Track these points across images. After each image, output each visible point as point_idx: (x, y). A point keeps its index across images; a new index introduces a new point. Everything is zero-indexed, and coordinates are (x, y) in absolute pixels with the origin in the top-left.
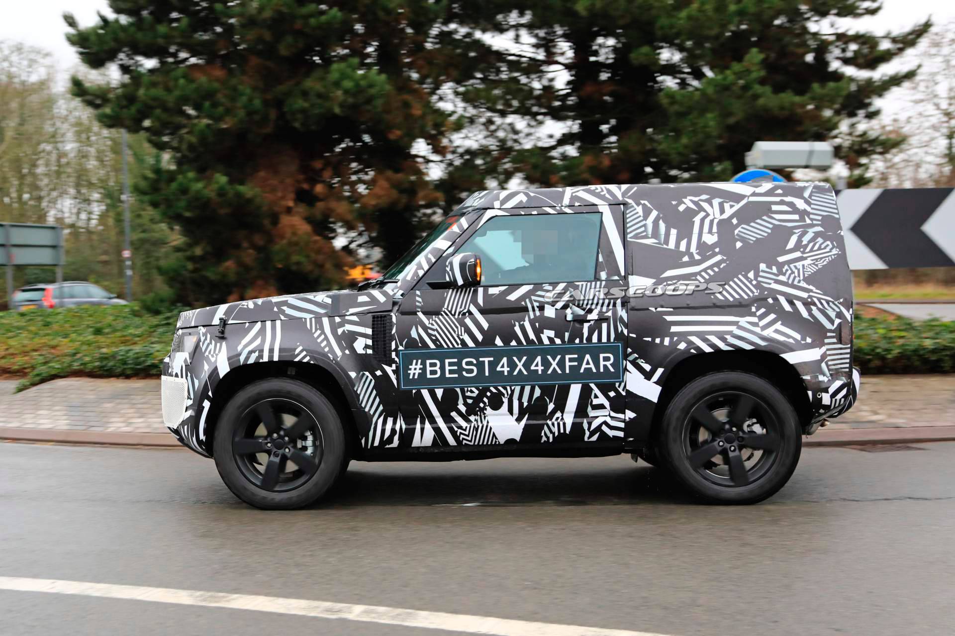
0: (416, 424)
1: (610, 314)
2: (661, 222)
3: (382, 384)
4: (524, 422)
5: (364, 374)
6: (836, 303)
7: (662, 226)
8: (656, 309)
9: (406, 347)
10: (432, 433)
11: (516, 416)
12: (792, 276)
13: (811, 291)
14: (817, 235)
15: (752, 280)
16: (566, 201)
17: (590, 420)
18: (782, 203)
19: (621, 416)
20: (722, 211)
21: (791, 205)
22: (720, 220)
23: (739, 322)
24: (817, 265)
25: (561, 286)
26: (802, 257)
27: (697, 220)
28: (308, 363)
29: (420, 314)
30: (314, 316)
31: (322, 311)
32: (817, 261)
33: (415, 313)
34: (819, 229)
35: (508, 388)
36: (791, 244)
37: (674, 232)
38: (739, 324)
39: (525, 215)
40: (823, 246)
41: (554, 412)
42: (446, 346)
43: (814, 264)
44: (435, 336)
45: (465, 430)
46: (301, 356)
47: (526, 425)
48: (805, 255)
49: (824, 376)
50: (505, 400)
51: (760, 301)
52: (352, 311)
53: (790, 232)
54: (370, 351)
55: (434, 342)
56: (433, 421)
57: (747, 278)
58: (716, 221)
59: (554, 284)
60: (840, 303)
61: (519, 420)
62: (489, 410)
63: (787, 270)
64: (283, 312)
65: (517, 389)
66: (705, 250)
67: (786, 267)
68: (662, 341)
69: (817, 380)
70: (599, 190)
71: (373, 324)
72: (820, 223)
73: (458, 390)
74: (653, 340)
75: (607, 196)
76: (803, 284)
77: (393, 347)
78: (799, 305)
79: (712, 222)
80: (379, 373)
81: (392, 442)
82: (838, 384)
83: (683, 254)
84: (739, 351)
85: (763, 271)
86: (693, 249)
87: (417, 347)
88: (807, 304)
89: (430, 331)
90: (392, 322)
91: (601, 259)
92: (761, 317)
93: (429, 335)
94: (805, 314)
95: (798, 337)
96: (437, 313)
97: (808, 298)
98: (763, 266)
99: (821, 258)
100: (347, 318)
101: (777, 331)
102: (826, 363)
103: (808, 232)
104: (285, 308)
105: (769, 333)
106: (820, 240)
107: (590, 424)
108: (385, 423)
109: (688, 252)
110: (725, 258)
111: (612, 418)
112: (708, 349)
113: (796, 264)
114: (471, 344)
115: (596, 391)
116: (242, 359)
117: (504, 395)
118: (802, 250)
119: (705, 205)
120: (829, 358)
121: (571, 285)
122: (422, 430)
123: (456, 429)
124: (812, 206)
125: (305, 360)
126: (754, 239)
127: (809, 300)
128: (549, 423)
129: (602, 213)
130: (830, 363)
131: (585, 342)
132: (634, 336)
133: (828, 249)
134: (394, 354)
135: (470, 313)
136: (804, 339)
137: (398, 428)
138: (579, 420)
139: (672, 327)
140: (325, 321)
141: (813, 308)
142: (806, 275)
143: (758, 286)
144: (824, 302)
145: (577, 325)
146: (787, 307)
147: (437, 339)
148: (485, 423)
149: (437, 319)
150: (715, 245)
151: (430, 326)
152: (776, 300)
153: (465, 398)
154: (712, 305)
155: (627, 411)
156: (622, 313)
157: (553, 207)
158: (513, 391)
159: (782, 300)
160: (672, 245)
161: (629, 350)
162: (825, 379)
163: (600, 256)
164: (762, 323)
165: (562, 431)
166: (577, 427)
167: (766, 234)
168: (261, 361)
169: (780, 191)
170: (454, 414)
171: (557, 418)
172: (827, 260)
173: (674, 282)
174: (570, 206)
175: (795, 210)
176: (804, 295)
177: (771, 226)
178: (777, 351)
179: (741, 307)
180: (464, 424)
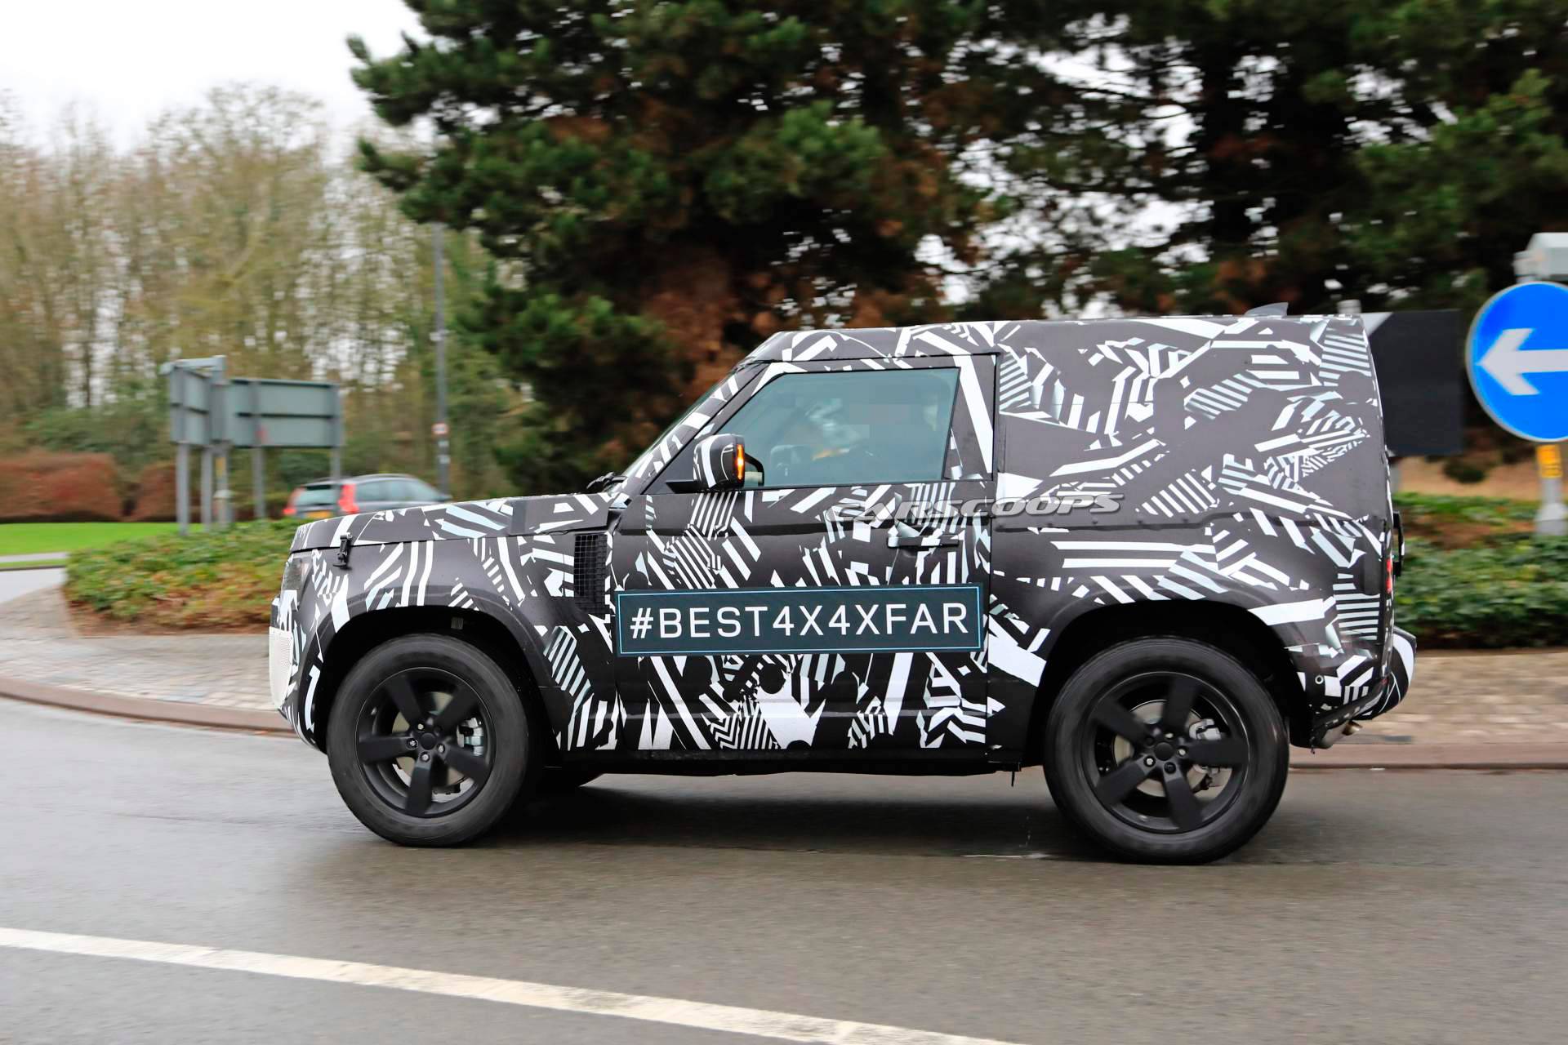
0: (644, 712)
1: (961, 536)
2: (1058, 384)
3: (589, 645)
4: (819, 713)
5: (560, 630)
6: (1356, 522)
7: (1059, 390)
8: (1040, 529)
9: (628, 587)
10: (671, 728)
11: (805, 704)
12: (1280, 476)
13: (1313, 501)
14: (1329, 405)
15: (1208, 483)
16: (901, 349)
17: (928, 713)
18: (1271, 351)
19: (980, 707)
20: (1164, 365)
21: (1287, 354)
22: (1160, 381)
23: (1181, 553)
24: (1325, 458)
25: (882, 490)
26: (1300, 442)
27: (1120, 380)
28: (470, 610)
29: (651, 534)
30: (484, 534)
31: (498, 527)
32: (1326, 451)
33: (643, 532)
34: (1334, 395)
35: (792, 657)
36: (1282, 422)
37: (1078, 401)
38: (1182, 556)
39: (831, 372)
40: (1338, 426)
41: (867, 698)
42: (690, 587)
43: (1320, 455)
44: (674, 569)
45: (723, 725)
46: (460, 599)
47: (821, 719)
48: (1305, 441)
49: (1330, 647)
50: (788, 677)
51: (1221, 517)
52: (544, 527)
53: (1281, 400)
54: (570, 593)
55: (672, 579)
56: (670, 708)
57: (1200, 479)
58: (1152, 383)
59: (871, 487)
60: (1364, 523)
61: (810, 710)
62: (761, 694)
63: (1271, 466)
64: (437, 528)
65: (807, 659)
66: (1130, 431)
67: (1270, 460)
68: (1048, 584)
69: (1315, 654)
70: (958, 330)
71: (577, 550)
72: (1336, 385)
73: (711, 658)
74: (1034, 581)
75: (971, 340)
76: (1299, 490)
77: (607, 586)
78: (1289, 525)
79: (1145, 383)
80: (583, 628)
81: (606, 741)
82: (1356, 661)
83: (1092, 438)
84: (1178, 602)
85: (1228, 467)
86: (1110, 429)
87: (645, 587)
88: (1304, 524)
89: (666, 562)
90: (605, 546)
91: (953, 445)
92: (1221, 546)
93: (665, 569)
94: (1299, 540)
95: (1285, 579)
96: (679, 533)
97: (1305, 513)
98: (1229, 459)
99: (1334, 446)
100: (536, 538)
101: (1247, 570)
102: (1336, 625)
103: (1314, 400)
104: (440, 521)
105: (1233, 572)
106: (1334, 415)
107: (927, 720)
108: (594, 709)
109: (1101, 434)
110: (1164, 444)
111: (965, 710)
112: (1124, 599)
113: (1289, 456)
114: (731, 583)
115: (937, 664)
116: (369, 601)
117: (784, 668)
118: (1300, 431)
119: (1136, 356)
120: (1340, 616)
121: (897, 487)
122: (654, 723)
123: (708, 723)
124: (1324, 357)
125: (466, 606)
126: (1217, 413)
127: (1308, 517)
128: (860, 715)
129: (959, 368)
130: (1342, 625)
131: (918, 582)
132: (1002, 574)
133: (1347, 431)
134: (607, 598)
135: (732, 533)
136: (1294, 583)
137: (614, 718)
138: (909, 713)
139: (1066, 560)
140: (502, 543)
141: (1314, 530)
142: (1304, 475)
143: (1219, 492)
144: (1334, 521)
145: (906, 555)
146: (1268, 529)
147: (677, 575)
148: (755, 714)
149: (678, 542)
150: (1147, 423)
151: (667, 553)
152: (1248, 516)
153: (722, 672)
154: (1137, 524)
155: (989, 699)
156: (982, 536)
157: (877, 358)
158: (799, 663)
159: (1260, 516)
160: (1073, 423)
161: (993, 598)
162: (1333, 653)
163: (953, 440)
164: (1222, 555)
165: (882, 730)
166: (906, 724)
167: (1238, 405)
168: (398, 605)
169: (1268, 331)
170: (704, 698)
171: (874, 709)
172: (1345, 450)
173: (1073, 484)
174: (908, 357)
175: (1292, 362)
176: (1300, 508)
177: (1248, 391)
178: (1242, 603)
179: (1186, 528)
180: (720, 714)
